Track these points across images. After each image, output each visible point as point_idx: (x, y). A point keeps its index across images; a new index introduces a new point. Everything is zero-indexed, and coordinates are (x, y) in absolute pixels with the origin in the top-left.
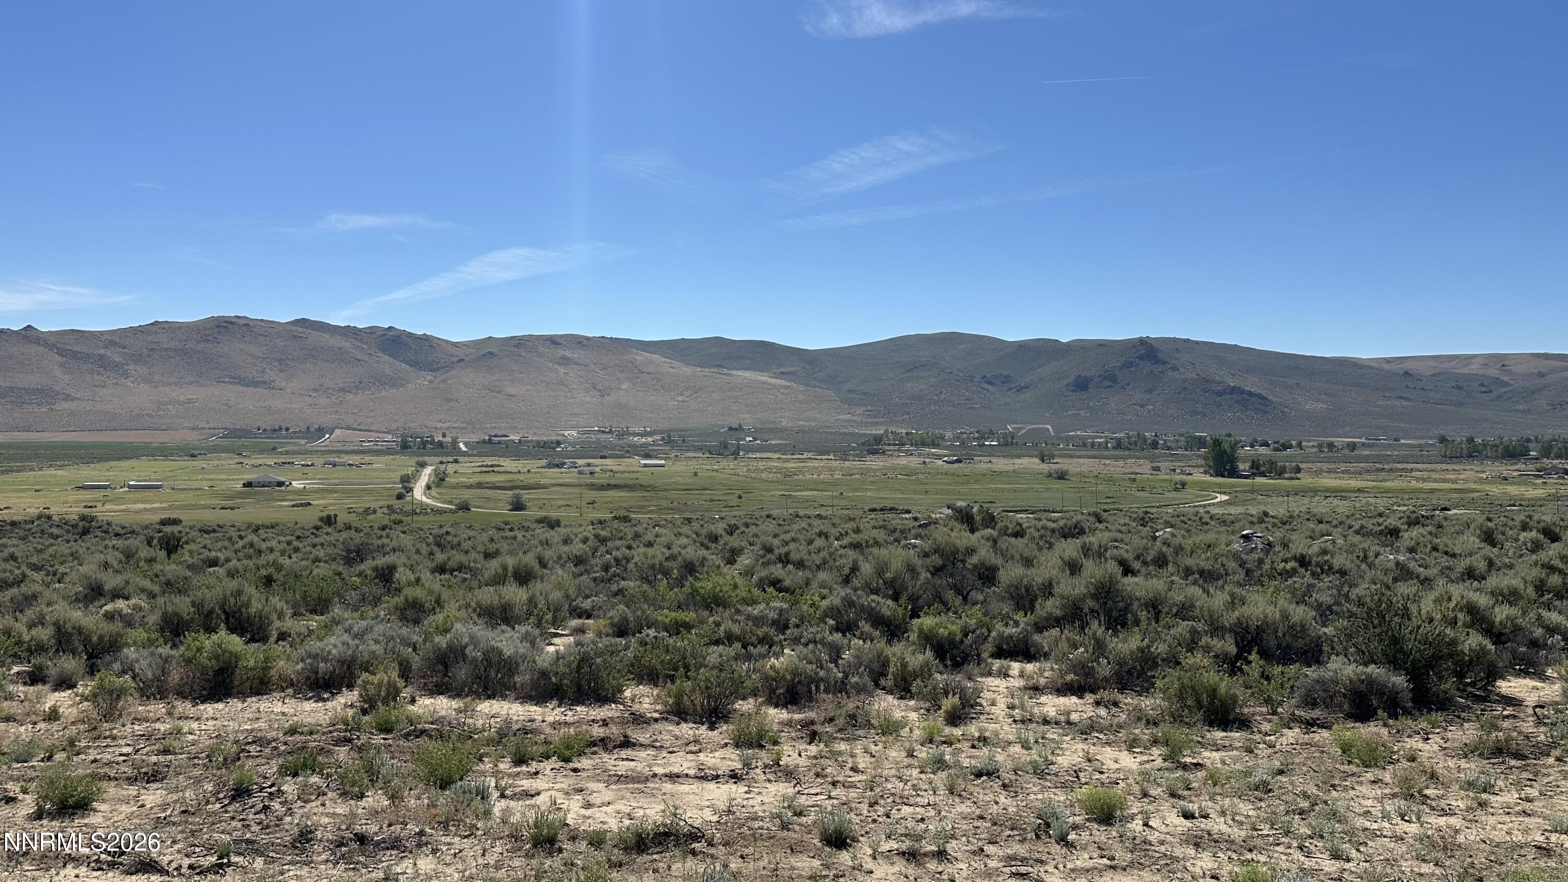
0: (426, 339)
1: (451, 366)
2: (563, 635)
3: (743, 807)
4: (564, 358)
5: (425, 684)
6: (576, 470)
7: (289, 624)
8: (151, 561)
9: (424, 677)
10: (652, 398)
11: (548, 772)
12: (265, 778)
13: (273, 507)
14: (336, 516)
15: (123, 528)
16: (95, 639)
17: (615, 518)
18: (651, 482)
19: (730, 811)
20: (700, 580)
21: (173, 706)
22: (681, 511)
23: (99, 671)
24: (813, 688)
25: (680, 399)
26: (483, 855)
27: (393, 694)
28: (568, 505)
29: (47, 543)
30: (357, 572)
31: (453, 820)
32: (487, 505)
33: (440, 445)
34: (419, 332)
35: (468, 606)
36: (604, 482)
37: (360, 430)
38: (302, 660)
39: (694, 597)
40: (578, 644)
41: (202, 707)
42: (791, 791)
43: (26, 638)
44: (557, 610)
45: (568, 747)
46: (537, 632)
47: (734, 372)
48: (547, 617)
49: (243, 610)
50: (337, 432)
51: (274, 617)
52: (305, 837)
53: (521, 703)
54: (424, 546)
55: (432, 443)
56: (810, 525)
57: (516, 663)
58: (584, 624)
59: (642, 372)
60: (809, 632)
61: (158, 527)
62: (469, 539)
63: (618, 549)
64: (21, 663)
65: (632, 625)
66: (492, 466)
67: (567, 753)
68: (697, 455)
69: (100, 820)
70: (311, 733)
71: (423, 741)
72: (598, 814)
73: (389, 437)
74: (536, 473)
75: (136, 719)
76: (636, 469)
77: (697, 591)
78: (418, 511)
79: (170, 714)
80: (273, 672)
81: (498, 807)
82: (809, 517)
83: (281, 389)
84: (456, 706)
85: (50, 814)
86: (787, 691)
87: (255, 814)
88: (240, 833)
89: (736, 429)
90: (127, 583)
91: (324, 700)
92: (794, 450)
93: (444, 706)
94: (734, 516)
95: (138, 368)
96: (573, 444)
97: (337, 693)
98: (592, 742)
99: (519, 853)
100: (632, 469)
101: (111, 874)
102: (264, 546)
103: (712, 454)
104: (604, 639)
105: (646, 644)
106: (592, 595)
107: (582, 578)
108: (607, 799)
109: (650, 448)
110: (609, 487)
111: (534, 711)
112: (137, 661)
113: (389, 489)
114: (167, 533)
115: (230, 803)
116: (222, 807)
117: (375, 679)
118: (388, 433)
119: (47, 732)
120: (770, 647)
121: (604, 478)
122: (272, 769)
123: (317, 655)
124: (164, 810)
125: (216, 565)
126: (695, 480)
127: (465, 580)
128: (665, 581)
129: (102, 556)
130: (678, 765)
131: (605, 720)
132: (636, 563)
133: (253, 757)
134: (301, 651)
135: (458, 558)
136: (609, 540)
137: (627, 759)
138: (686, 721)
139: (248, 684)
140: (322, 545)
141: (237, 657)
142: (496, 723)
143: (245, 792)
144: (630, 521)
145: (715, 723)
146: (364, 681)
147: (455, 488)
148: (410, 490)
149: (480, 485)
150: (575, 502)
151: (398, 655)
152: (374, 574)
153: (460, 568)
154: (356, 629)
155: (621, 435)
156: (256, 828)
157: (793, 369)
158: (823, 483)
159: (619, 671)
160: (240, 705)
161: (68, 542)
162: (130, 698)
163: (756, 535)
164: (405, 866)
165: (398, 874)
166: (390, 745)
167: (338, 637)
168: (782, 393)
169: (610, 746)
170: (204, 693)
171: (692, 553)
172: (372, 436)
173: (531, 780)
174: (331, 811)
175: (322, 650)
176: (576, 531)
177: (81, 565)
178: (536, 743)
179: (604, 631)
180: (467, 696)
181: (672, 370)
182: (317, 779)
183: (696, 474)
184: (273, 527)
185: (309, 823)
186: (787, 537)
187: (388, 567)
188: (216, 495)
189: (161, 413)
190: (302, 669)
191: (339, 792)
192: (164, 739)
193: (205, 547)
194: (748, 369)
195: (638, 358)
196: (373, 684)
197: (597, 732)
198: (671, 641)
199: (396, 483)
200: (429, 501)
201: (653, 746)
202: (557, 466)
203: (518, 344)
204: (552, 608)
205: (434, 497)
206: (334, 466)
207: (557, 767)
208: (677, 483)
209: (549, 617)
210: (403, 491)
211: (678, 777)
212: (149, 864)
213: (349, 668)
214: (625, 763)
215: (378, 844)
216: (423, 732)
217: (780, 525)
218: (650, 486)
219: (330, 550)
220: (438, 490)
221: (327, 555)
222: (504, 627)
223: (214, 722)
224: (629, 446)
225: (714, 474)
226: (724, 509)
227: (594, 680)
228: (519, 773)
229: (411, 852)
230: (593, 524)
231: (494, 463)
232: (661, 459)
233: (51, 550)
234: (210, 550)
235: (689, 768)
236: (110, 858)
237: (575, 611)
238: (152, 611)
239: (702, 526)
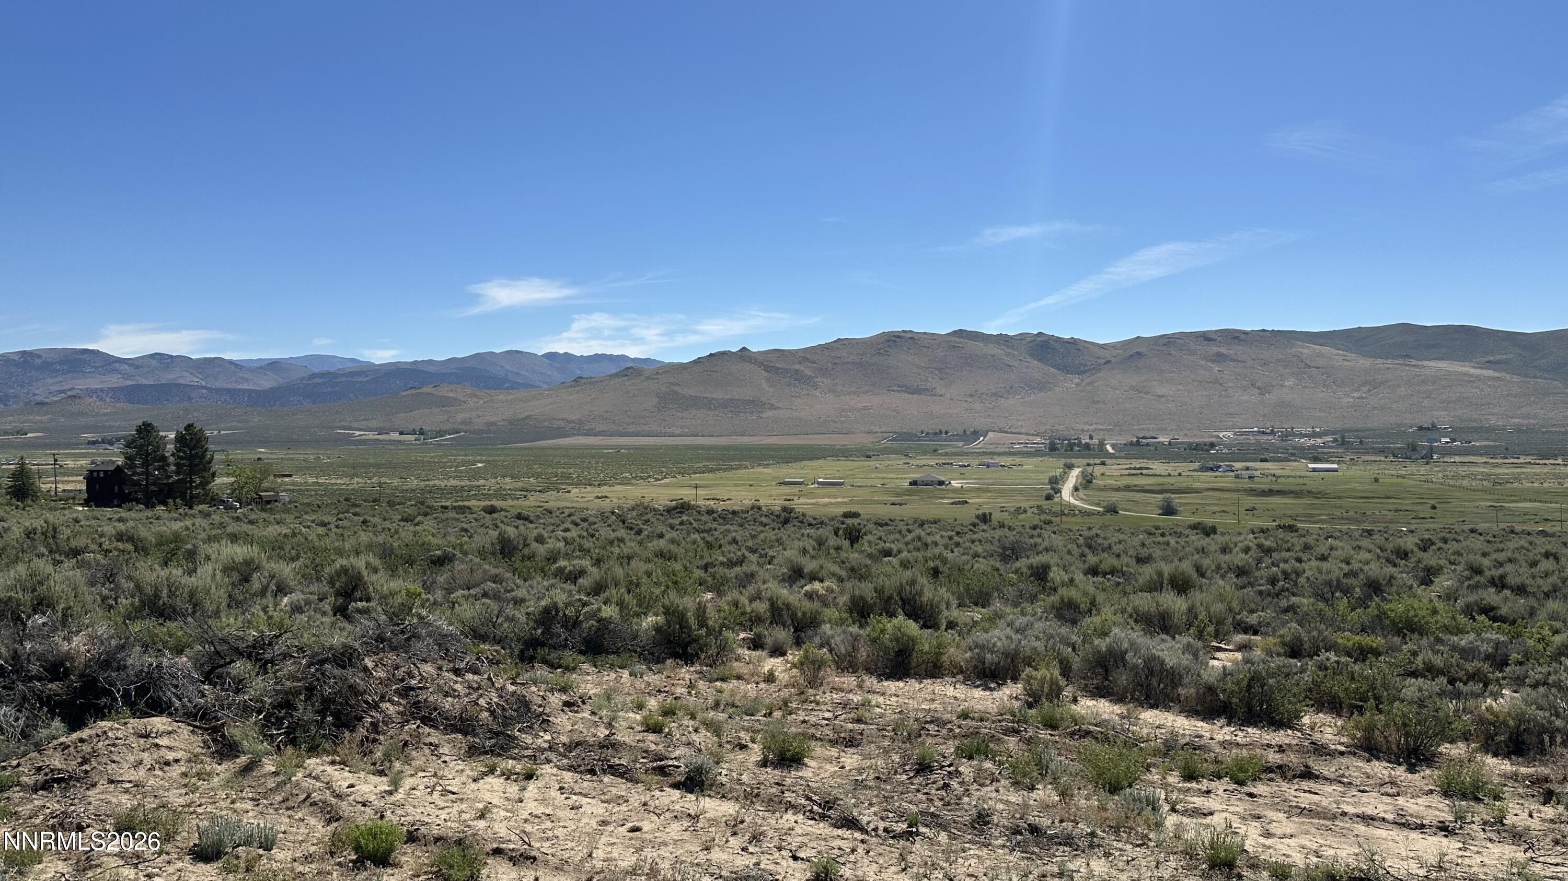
0: (1073, 342)
1: (1097, 368)
2: (1226, 650)
3: (1457, 864)
4: (1219, 355)
5: (1086, 685)
6: (1233, 474)
7: (955, 614)
8: (838, 549)
9: (1084, 678)
10: (1321, 395)
11: (1220, 792)
12: (944, 757)
13: (934, 504)
14: (990, 514)
15: (815, 519)
16: (800, 614)
17: (1279, 527)
18: (1321, 488)
19: (1441, 867)
20: (1390, 601)
21: (862, 680)
22: (1357, 521)
23: (804, 643)
24: (1547, 739)
25: (1356, 395)
26: (1157, 867)
27: (1055, 692)
28: (1224, 511)
29: (759, 530)
30: (1013, 569)
31: (1124, 827)
32: (1136, 508)
33: (1087, 446)
34: (1066, 336)
35: (1123, 611)
36: (1266, 487)
37: (1012, 433)
38: (970, 649)
39: (1381, 620)
40: (1247, 661)
41: (886, 684)
42: (1521, 856)
43: (748, 609)
44: (1220, 622)
45: (1241, 770)
46: (1200, 644)
47: (1426, 363)
48: (1209, 629)
49: (917, 597)
50: (991, 434)
51: (943, 606)
52: (982, 820)
53: (1187, 717)
54: (1075, 547)
55: (1079, 445)
56: (1531, 543)
57: (1179, 674)
58: (1250, 640)
59: (1309, 367)
60: (1536, 672)
61: (841, 519)
62: (1120, 542)
63: (1286, 561)
64: (745, 630)
65: (1306, 646)
66: (1141, 468)
67: (1241, 776)
68: (1378, 459)
69: (810, 775)
70: (982, 720)
71: (1087, 741)
72: (1282, 846)
73: (1038, 440)
74: (1188, 476)
75: (833, 688)
76: (1303, 474)
77: (1385, 613)
78: (1066, 512)
79: (860, 687)
80: (945, 658)
81: (1171, 820)
82: (1529, 534)
83: (941, 396)
84: (1119, 712)
85: (772, 763)
86: (1510, 738)
87: (937, 790)
88: (925, 806)
89: (1429, 429)
90: (821, 567)
91: (991, 690)
92: (1507, 452)
93: (1106, 709)
94: (1428, 529)
95: (825, 380)
96: (1228, 446)
97: (1002, 684)
98: (1267, 768)
99: (1195, 872)
100: (1298, 474)
101: (822, 825)
102: (929, 539)
103: (1397, 457)
104: (1276, 659)
105: (1326, 669)
106: (1257, 610)
107: (1245, 591)
108: (1288, 831)
109: (1320, 450)
110: (1271, 493)
111: (1202, 727)
112: (833, 637)
113: (1039, 490)
114: (848, 524)
115: (915, 776)
116: (908, 779)
117: (1039, 675)
118: (1037, 435)
119: (769, 693)
120: (1486, 685)
121: (1265, 484)
122: (949, 748)
123: (984, 646)
124: (861, 774)
125: (890, 556)
126: (1375, 487)
127: (1118, 584)
128: (1345, 600)
129: (801, 543)
130: (1371, 807)
131: (1281, 746)
132: (1308, 579)
133: (932, 736)
134: (969, 640)
135: (1109, 561)
136: (1274, 551)
137: (1310, 792)
138: (1378, 759)
139: (923, 666)
140: (980, 541)
141: (913, 640)
142: (1161, 734)
143: (927, 768)
144: (1297, 531)
145: (1414, 765)
146: (1027, 675)
147: (1102, 490)
148: (1058, 491)
149: (1127, 488)
150: (1231, 508)
151: (1058, 654)
152: (1029, 572)
153: (1113, 572)
154: (1017, 624)
155: (1285, 436)
156: (939, 803)
157: (1504, 357)
158: (1547, 492)
159: (1295, 695)
160: (917, 686)
161: (774, 529)
162: (828, 669)
163: (1458, 553)
164: (1077, 864)
165: (1072, 871)
166: (1057, 742)
167: (1002, 630)
168: (1490, 386)
169: (1289, 774)
170: (887, 671)
171: (1376, 569)
172: (1023, 439)
173: (1203, 798)
174: (1005, 798)
175: (988, 641)
176: (1234, 539)
177: (785, 550)
178: (1206, 760)
179: (1274, 649)
180: (1129, 702)
181: (1346, 363)
182: (990, 765)
183: (1376, 480)
184: (935, 523)
185: (986, 807)
186: (1501, 556)
187: (1042, 566)
188: (887, 492)
189: (842, 419)
190: (971, 658)
191: (1011, 781)
192: (857, 709)
193: (880, 539)
194: (1443, 359)
195: (1306, 351)
196: (1036, 679)
197: (1273, 758)
198: (1357, 668)
199: (1045, 484)
200: (1077, 503)
201: (1340, 782)
202: (1212, 469)
203: (1168, 341)
204: (1214, 620)
205: (1082, 499)
206: (988, 467)
207: (1230, 788)
208: (1353, 490)
209: (1211, 629)
210: (1052, 492)
211: (1372, 819)
212: (851, 821)
213: (1012, 661)
214: (1307, 795)
215: (1051, 838)
216: (1088, 733)
217: (1489, 542)
218: (1319, 493)
219: (988, 547)
220: (1086, 492)
221: (985, 551)
222: (1164, 636)
223: (896, 699)
224: (1294, 448)
225: (1400, 480)
226: (1414, 521)
227: (1267, 702)
228: (1189, 789)
229: (1083, 851)
230: (1253, 533)
231: (1143, 465)
232: (1333, 462)
233: (762, 536)
234: (885, 542)
235: (1385, 812)
236: (820, 811)
237: (1239, 625)
238: (842, 592)
239: (1387, 539)
